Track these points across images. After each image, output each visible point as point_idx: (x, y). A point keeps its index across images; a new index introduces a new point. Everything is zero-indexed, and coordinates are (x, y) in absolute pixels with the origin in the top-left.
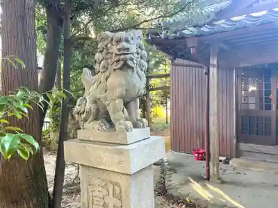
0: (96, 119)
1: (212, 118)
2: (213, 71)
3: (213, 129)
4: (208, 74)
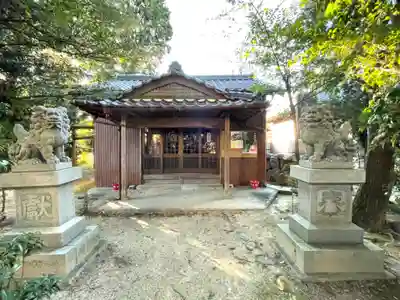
0: (30, 157)
1: (123, 159)
2: (123, 129)
3: (123, 166)
4: (120, 130)
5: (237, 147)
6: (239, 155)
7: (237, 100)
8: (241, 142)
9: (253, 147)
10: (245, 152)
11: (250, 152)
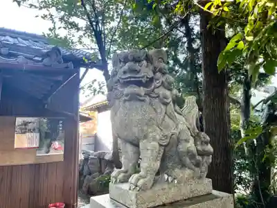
5: (26, 145)
6: (29, 160)
7: (15, 56)
8: (36, 136)
9: (56, 144)
10: (42, 153)
11: (52, 153)
